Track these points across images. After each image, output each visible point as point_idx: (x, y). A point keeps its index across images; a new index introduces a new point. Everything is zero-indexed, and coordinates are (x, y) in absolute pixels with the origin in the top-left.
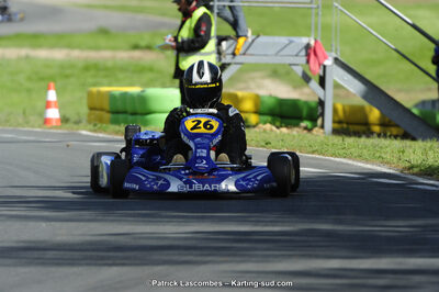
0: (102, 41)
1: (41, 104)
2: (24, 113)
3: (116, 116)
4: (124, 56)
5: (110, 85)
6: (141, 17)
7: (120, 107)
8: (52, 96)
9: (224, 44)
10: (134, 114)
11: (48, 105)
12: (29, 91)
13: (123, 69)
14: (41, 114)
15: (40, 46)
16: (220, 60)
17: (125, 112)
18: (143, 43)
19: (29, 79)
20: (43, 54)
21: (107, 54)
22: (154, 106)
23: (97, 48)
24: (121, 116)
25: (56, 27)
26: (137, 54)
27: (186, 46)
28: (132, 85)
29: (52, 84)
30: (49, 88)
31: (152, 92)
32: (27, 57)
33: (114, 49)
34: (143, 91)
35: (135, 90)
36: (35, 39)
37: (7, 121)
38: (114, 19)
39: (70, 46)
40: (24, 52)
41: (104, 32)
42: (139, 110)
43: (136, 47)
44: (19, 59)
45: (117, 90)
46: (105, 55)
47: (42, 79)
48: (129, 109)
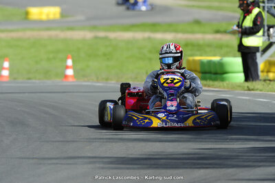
0: (196, 28)
3: (204, 75)
4: (210, 37)
5: (201, 56)
6: (221, 13)
7: (207, 69)
9: (271, 30)
10: (216, 74)
12: (150, 59)
13: (209, 45)
15: (157, 31)
16: (269, 39)
17: (210, 73)
18: (222, 29)
19: (150, 52)
20: (159, 36)
21: (199, 36)
22: (228, 68)
23: (193, 32)
24: (208, 75)
25: (167, 19)
26: (218, 36)
27: (248, 31)
28: (214, 55)
31: (228, 60)
32: (149, 38)
33: (204, 33)
34: (221, 60)
35: (216, 59)
36: (154, 27)
37: (136, 78)
38: (204, 14)
39: (176, 31)
40: (147, 35)
41: (197, 22)
42: (219, 71)
43: (217, 32)
44: (144, 39)
45: (205, 58)
46: (198, 37)
48: (213, 70)
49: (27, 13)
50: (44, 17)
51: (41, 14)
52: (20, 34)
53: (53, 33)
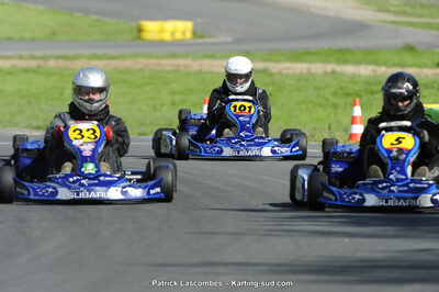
1: (347, 120)
2: (329, 128)
4: (429, 73)
8: (357, 111)
11: (353, 120)
12: (335, 106)
13: (427, 86)
14: (346, 130)
15: (346, 62)
19: (335, 94)
20: (349, 69)
23: (402, 65)
25: (363, 43)
29: (357, 100)
30: (355, 105)
32: (333, 72)
36: (341, 55)
38: (420, 37)
40: (330, 67)
41: (410, 48)
44: (326, 74)
47: (348, 95)
49: (140, 30)
50: (167, 37)
51: (162, 31)
52: (128, 63)
53: (181, 62)
